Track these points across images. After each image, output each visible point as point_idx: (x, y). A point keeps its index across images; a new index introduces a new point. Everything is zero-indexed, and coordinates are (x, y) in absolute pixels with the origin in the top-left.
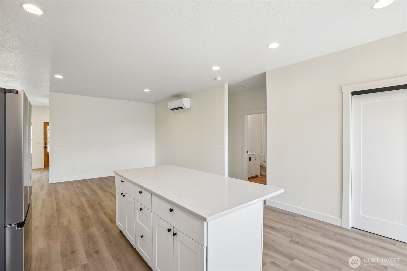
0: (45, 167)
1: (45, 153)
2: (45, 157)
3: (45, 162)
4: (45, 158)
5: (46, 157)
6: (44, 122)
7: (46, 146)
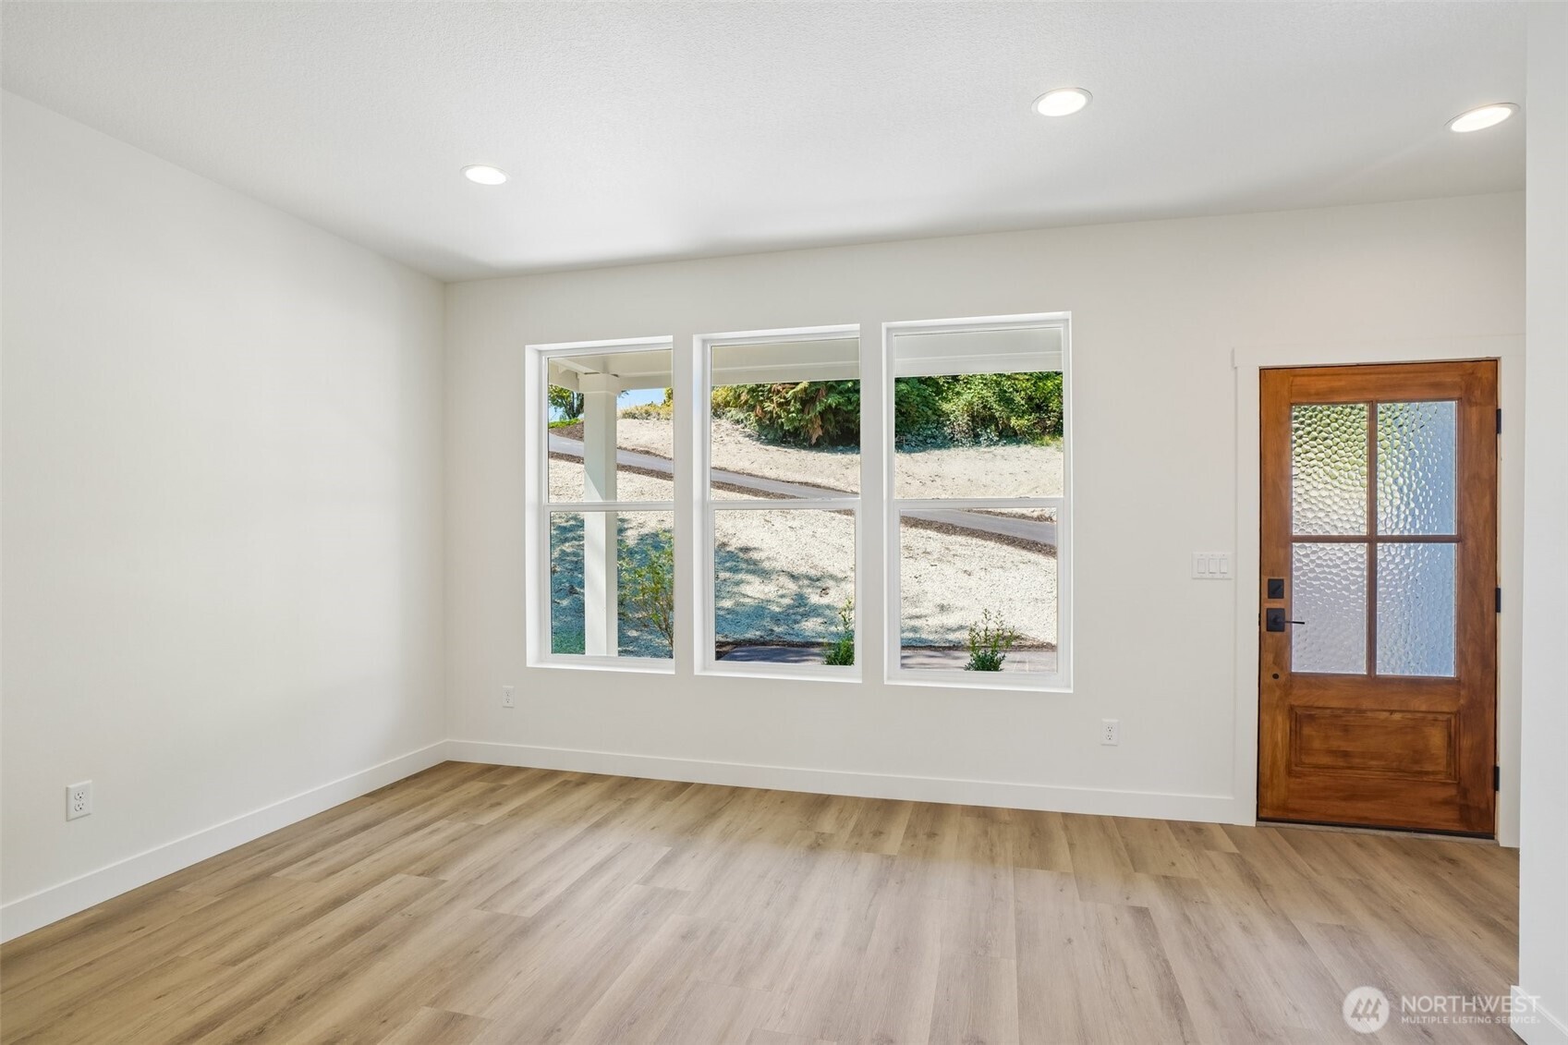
0: (1270, 814)
1: (1268, 679)
2: (1265, 717)
3: (1267, 772)
4: (1266, 725)
5: (1280, 719)
6: (1262, 370)
7: (1276, 604)
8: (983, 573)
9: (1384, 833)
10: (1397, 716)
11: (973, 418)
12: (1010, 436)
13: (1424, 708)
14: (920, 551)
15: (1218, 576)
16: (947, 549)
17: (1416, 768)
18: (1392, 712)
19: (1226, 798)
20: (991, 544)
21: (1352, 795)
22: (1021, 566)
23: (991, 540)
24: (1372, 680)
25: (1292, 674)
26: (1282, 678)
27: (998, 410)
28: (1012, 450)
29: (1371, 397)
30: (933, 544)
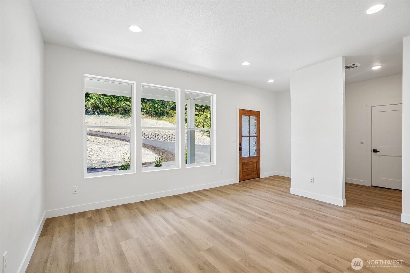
0: (241, 180)
3: (240, 173)
8: (117, 147)
9: (251, 180)
10: (252, 162)
11: (93, 107)
12: (103, 113)
13: (254, 161)
14: (98, 142)
15: (233, 142)
16: (105, 141)
17: (254, 169)
18: (251, 162)
19: (235, 179)
20: (115, 140)
21: (248, 175)
22: (125, 145)
23: (115, 139)
24: (250, 157)
25: (242, 158)
26: (241, 158)
27: (100, 106)
28: (104, 116)
29: (249, 115)
30: (100, 140)
